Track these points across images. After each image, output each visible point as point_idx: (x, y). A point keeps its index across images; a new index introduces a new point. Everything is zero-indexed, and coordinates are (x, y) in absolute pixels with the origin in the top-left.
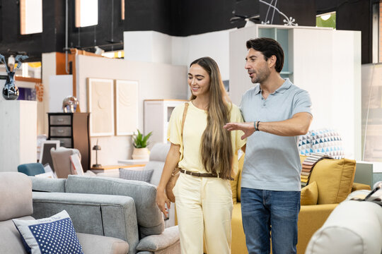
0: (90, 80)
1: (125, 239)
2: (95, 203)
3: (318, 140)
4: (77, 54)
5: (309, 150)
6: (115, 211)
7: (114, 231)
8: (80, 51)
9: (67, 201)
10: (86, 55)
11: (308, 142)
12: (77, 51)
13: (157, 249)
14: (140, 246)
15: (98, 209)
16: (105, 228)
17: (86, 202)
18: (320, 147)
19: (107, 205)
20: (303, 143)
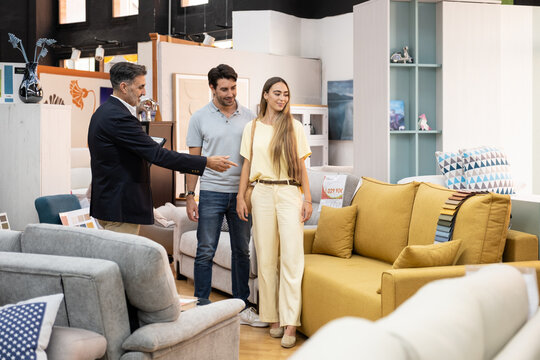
0: (177, 77)
1: (102, 331)
2: (52, 271)
3: (473, 164)
4: (158, 40)
5: (459, 178)
6: (83, 285)
7: (84, 319)
8: (164, 37)
9: (11, 268)
10: (173, 42)
11: (458, 167)
12: (159, 36)
13: (156, 348)
14: (128, 343)
15: (58, 280)
16: (71, 314)
17: (40, 270)
18: (474, 173)
19: (72, 275)
20: (452, 169)
